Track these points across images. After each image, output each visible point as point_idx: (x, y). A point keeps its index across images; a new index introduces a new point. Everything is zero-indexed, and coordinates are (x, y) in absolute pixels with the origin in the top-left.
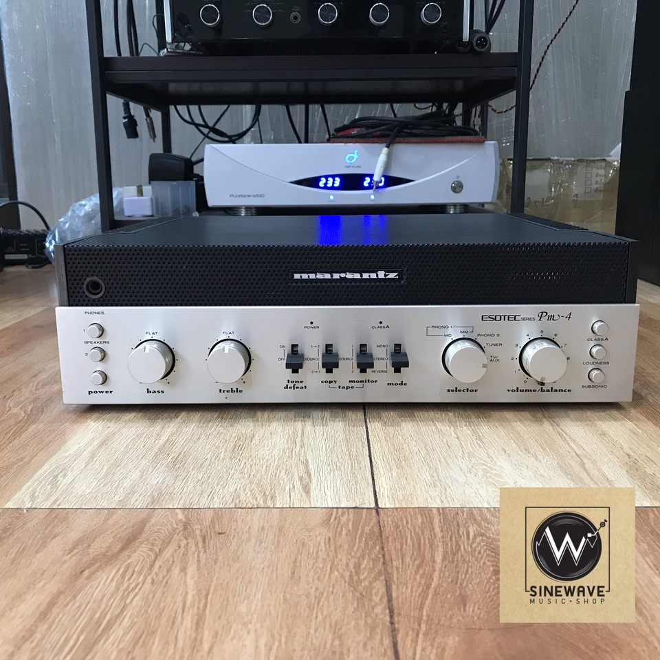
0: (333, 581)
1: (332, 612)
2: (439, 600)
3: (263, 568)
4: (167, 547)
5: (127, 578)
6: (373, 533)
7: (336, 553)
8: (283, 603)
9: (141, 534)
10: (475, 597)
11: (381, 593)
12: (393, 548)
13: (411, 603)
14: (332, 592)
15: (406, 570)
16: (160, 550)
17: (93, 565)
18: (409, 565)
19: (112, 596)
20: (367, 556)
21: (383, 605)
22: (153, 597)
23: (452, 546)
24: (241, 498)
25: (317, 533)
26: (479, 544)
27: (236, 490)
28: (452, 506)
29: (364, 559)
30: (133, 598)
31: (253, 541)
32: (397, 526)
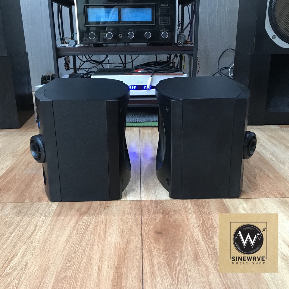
1: (130, 222)
2: (151, 219)
3: (117, 214)
4: (97, 210)
5: (90, 216)
6: (140, 206)
7: (132, 210)
8: (121, 220)
10: (158, 218)
12: (143, 209)
13: (145, 220)
14: (131, 218)
17: (83, 214)
18: (146, 212)
19: (88, 220)
20: (138, 211)
21: (140, 220)
22: (96, 220)
23: (155, 209)
25: (128, 206)
26: (161, 208)
28: (157, 199)
30: (93, 220)
31: (115, 208)
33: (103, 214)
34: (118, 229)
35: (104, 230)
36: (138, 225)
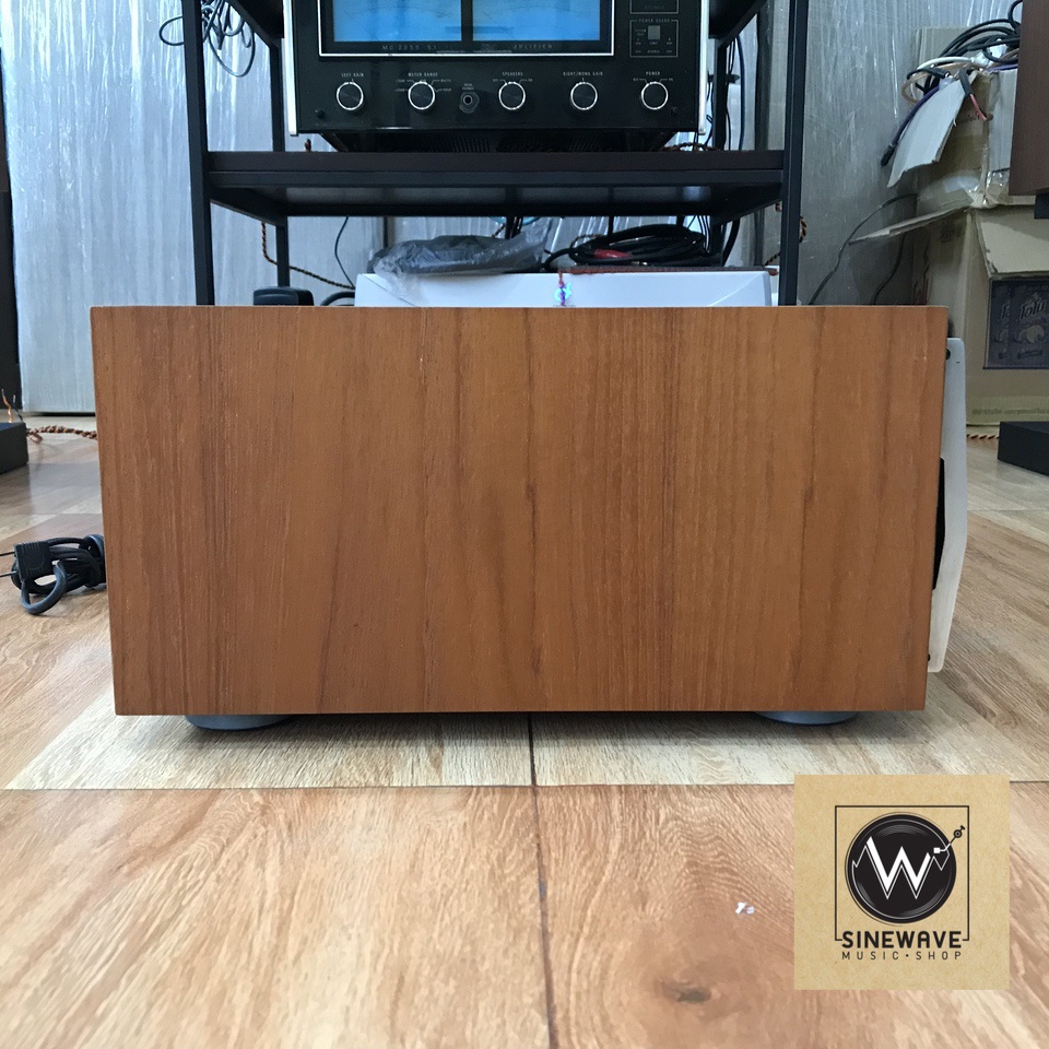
0: (467, 876)
1: (463, 913)
2: (609, 898)
3: (372, 861)
4: (238, 835)
5: (182, 874)
6: (527, 818)
7: (473, 843)
8: (398, 903)
9: (201, 820)
10: (658, 892)
11: (531, 890)
12: (552, 836)
13: (571, 901)
14: (466, 889)
15: (568, 862)
16: (228, 840)
17: (134, 858)
18: (573, 855)
19: (162, 895)
20: (516, 845)
21: (533, 906)
22: (219, 897)
23: (633, 833)
24: (343, 774)
25: (449, 817)
26: (672, 830)
27: (336, 765)
28: (639, 783)
29: (511, 849)
30: (192, 899)
31: (359, 828)
32: (560, 809)
33: (272, 864)
34: (368, 959)
35: (258, 966)
36: (517, 933)
